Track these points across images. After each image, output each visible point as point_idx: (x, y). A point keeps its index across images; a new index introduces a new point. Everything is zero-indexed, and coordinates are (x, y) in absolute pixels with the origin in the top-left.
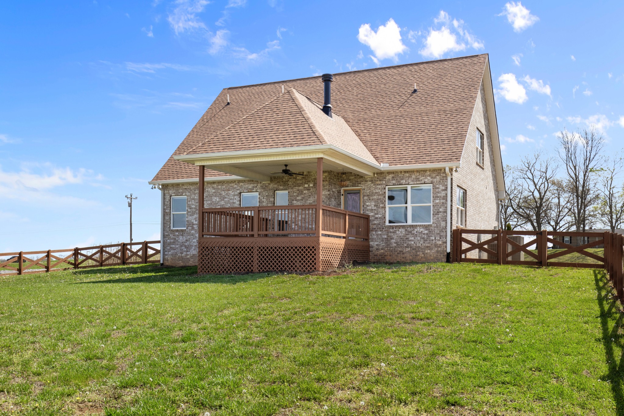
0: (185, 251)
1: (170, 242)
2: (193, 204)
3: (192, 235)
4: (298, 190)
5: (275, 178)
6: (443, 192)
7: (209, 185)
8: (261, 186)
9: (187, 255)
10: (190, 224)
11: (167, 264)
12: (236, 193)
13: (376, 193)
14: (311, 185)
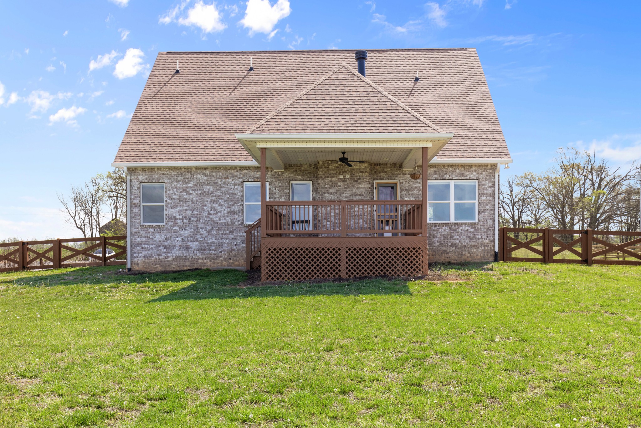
0: (164, 252)
1: (141, 241)
2: (175, 194)
3: (175, 232)
4: (331, 181)
5: (290, 166)
6: (490, 189)
7: (199, 171)
8: (273, 175)
10: (172, 219)
11: (137, 269)
12: (237, 182)
13: (416, 187)
14: (348, 176)
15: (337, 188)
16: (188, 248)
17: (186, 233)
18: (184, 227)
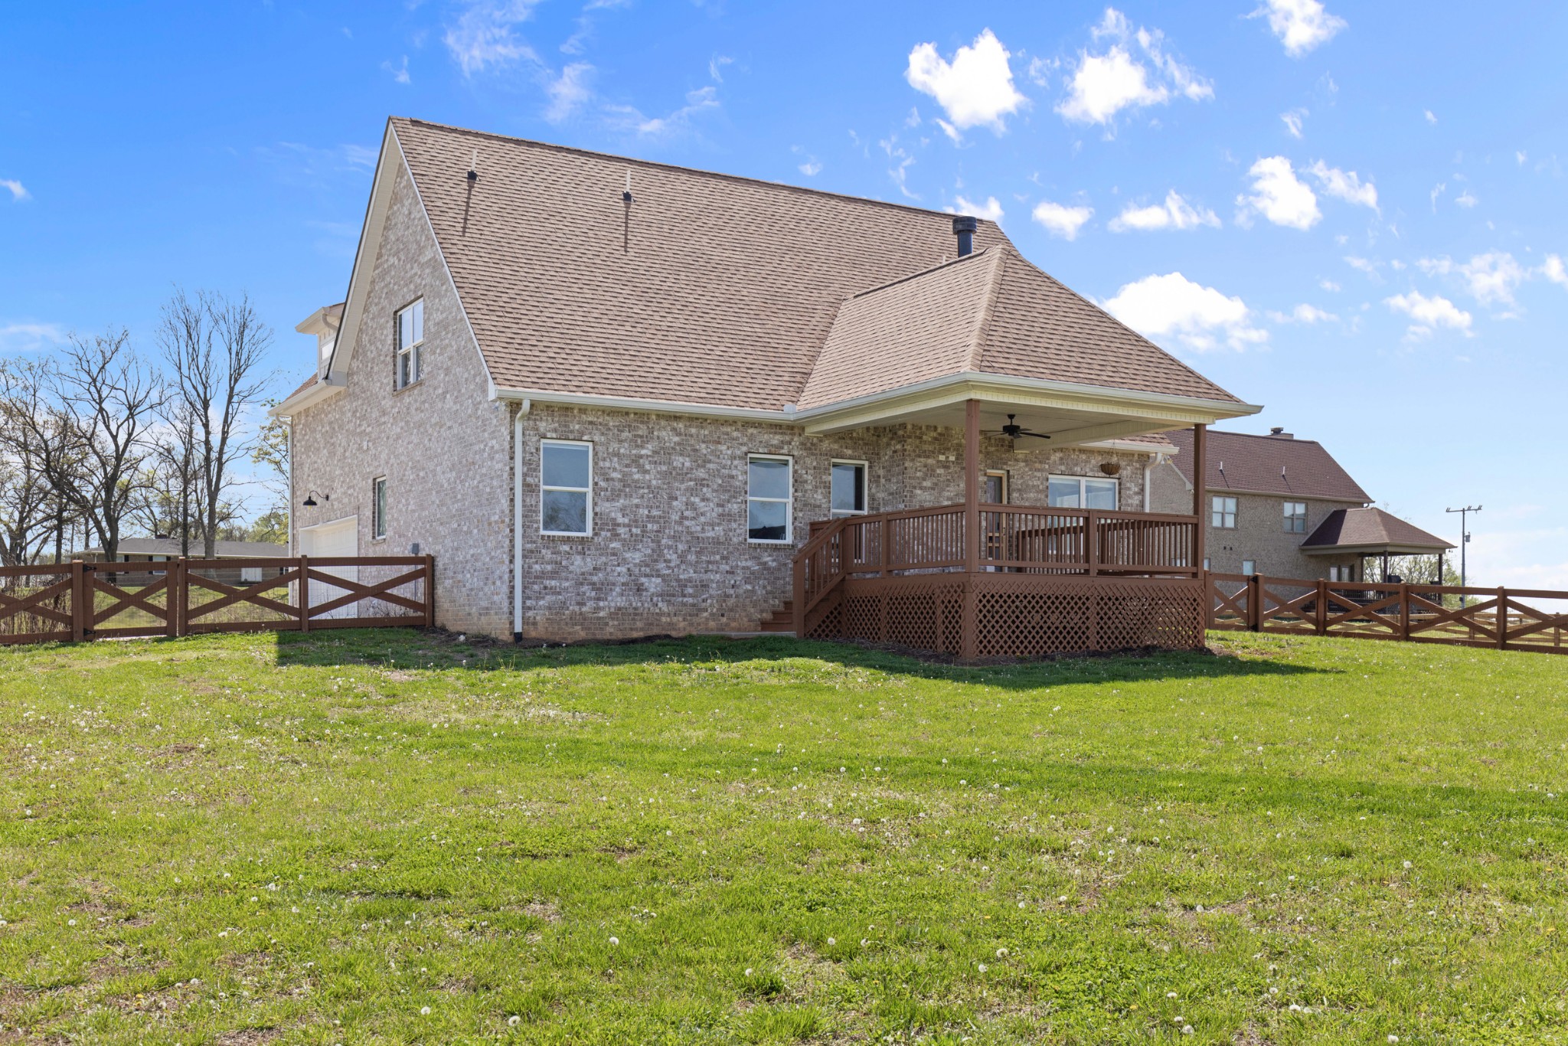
0: (590, 599)
1: (543, 572)
2: (615, 469)
3: (614, 554)
4: (925, 466)
7: (663, 423)
8: (802, 444)
9: (598, 609)
10: (607, 524)
11: (533, 634)
12: (738, 453)
15: (935, 480)
16: (640, 589)
17: (637, 557)
18: (632, 543)
